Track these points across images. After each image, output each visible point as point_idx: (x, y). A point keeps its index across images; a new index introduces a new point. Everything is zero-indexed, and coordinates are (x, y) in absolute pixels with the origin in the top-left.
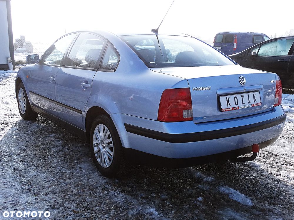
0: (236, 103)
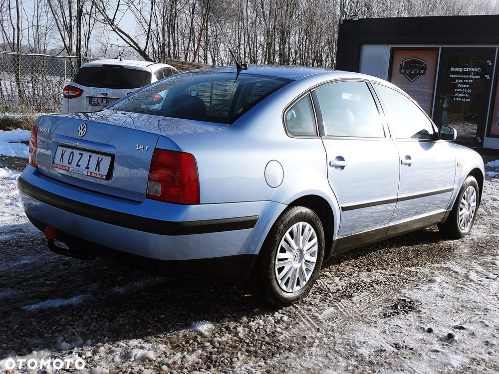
0: (70, 162)
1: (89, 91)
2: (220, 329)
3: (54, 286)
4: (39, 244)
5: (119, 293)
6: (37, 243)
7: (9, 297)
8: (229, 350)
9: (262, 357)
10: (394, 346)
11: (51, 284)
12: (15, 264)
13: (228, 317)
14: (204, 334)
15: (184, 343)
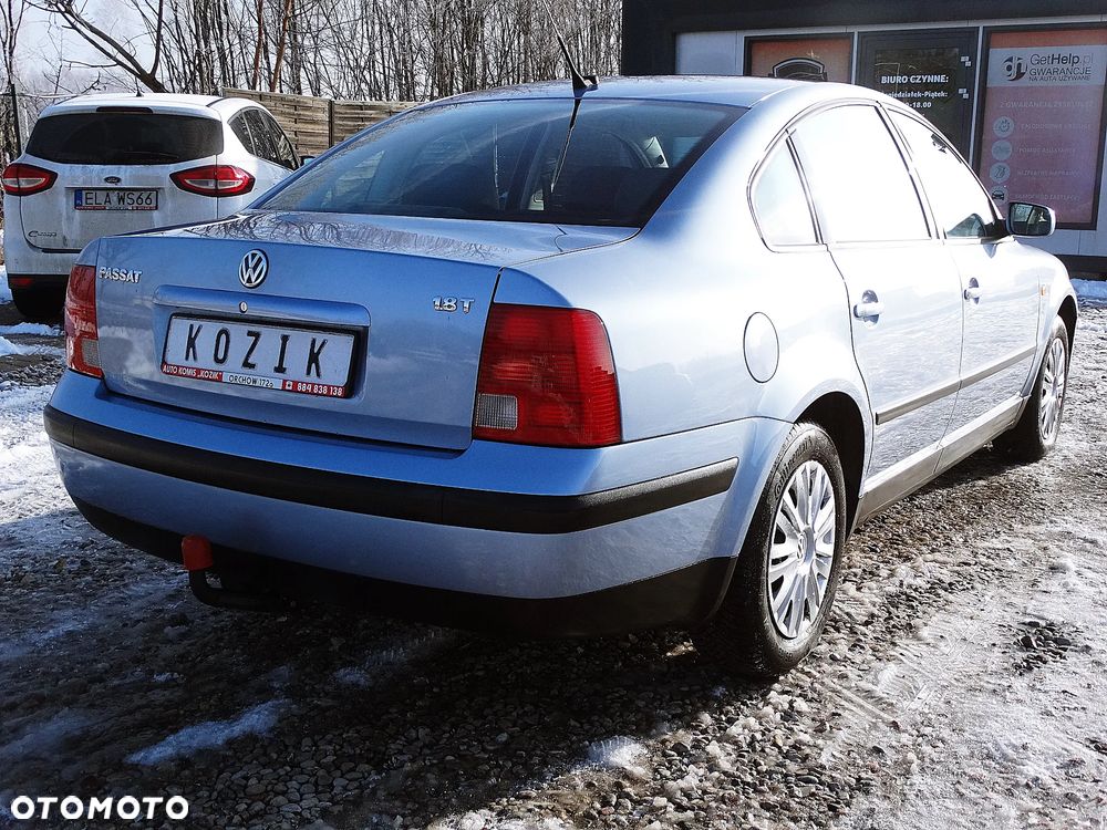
0: (220, 356)
1: (71, 174)
2: (664, 755)
3: (178, 685)
4: (78, 574)
5: (356, 684)
6: (70, 572)
7: (77, 733)
8: (721, 810)
9: (810, 818)
10: (1092, 746)
11: (167, 681)
12: (46, 636)
13: (664, 719)
14: (632, 773)
15: (598, 806)
